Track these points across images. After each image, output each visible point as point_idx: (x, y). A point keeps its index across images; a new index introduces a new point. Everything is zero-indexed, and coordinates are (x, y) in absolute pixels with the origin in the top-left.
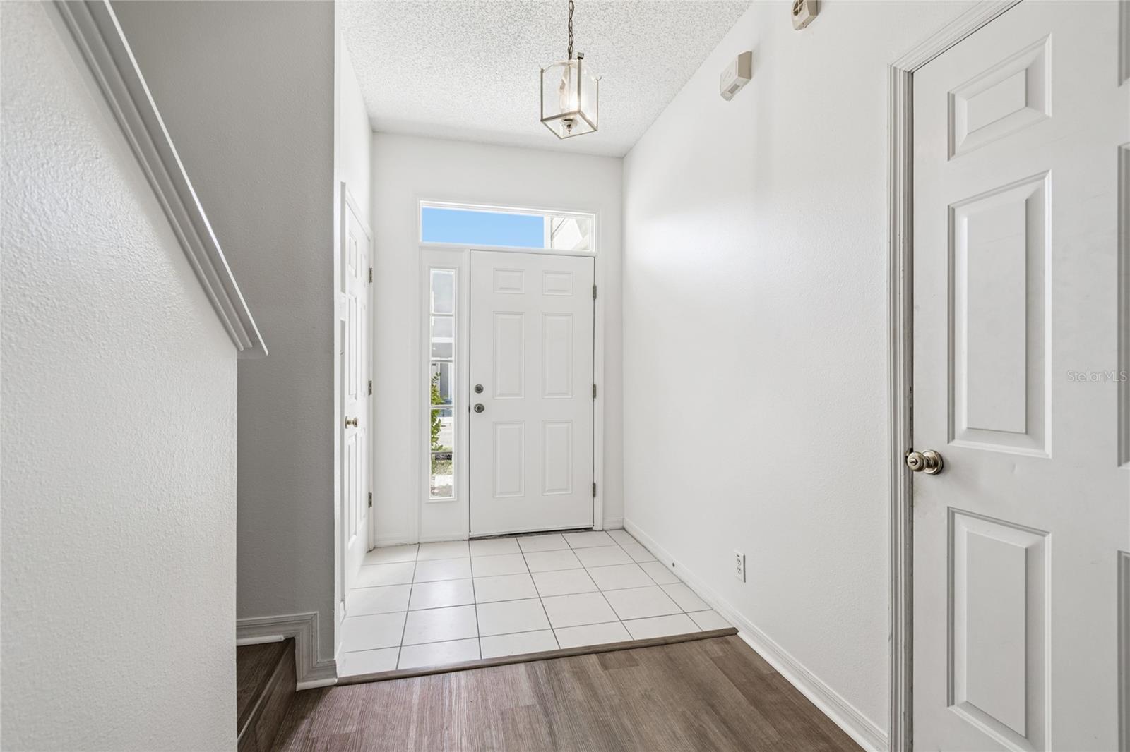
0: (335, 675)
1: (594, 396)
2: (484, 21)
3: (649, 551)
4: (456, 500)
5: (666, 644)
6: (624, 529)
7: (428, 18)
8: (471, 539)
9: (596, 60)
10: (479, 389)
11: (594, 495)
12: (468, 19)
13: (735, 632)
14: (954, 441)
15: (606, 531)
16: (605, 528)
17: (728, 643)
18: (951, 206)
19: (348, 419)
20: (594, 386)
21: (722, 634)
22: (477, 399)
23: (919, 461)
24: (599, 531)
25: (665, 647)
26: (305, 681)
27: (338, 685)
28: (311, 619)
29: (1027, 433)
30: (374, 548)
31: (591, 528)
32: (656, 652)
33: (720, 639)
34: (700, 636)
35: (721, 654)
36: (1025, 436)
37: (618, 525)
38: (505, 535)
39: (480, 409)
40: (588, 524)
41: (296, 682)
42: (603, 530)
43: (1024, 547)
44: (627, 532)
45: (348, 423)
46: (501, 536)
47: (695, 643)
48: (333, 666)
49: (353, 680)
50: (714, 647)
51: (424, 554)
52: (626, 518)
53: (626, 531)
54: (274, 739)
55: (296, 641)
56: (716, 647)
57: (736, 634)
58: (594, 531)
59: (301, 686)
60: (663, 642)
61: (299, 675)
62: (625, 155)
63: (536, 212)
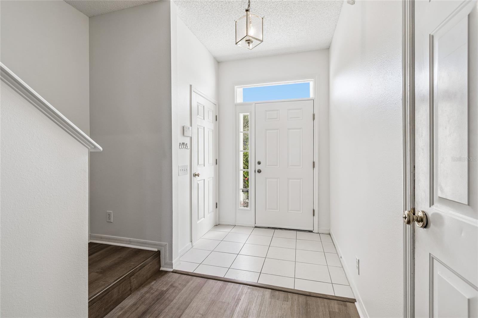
0: (172, 268)
1: (314, 167)
2: (233, 7)
3: (335, 248)
4: (249, 209)
5: (310, 296)
6: (330, 234)
7: (213, 14)
8: (256, 227)
9: (289, 7)
10: (259, 163)
11: (314, 215)
12: (227, 9)
13: (354, 302)
14: (434, 206)
15: (319, 234)
16: (319, 232)
17: (346, 306)
18: (431, 34)
19: (196, 173)
20: (314, 162)
21: (344, 300)
22: (258, 167)
23: (407, 216)
24: (316, 233)
25: (308, 297)
26: (163, 267)
27: (172, 272)
28: (165, 245)
29: (469, 205)
30: (219, 224)
31: (312, 231)
32: (302, 299)
33: (342, 303)
34: (331, 298)
35: (337, 310)
36: (468, 206)
37: (328, 232)
38: (270, 228)
39: (259, 171)
40: (311, 229)
41: (160, 267)
42: (318, 233)
43: (468, 297)
44: (331, 237)
45: (196, 175)
46: (269, 228)
47: (326, 300)
48: (172, 265)
49: (177, 272)
50: (335, 306)
51: (234, 230)
52: (331, 229)
53: (330, 235)
54: (142, 284)
55: (161, 252)
56: (336, 306)
57: (354, 303)
58: (313, 232)
59: (162, 269)
60: (308, 294)
61: (162, 265)
62: (329, 47)
63: (285, 83)
